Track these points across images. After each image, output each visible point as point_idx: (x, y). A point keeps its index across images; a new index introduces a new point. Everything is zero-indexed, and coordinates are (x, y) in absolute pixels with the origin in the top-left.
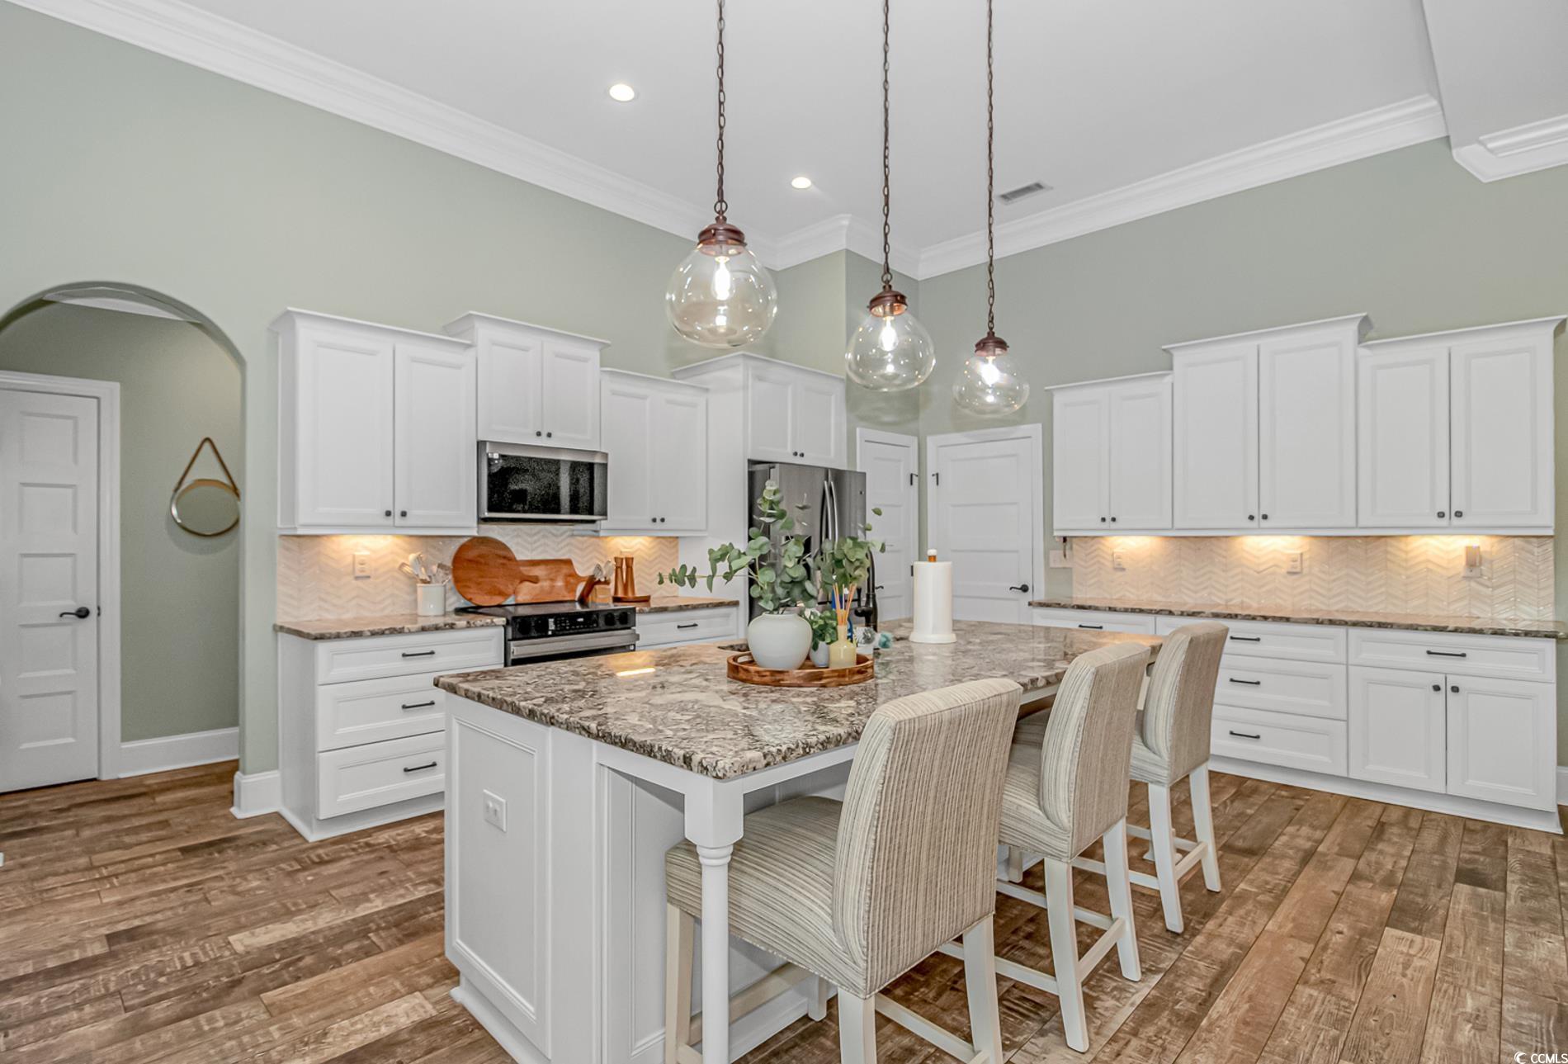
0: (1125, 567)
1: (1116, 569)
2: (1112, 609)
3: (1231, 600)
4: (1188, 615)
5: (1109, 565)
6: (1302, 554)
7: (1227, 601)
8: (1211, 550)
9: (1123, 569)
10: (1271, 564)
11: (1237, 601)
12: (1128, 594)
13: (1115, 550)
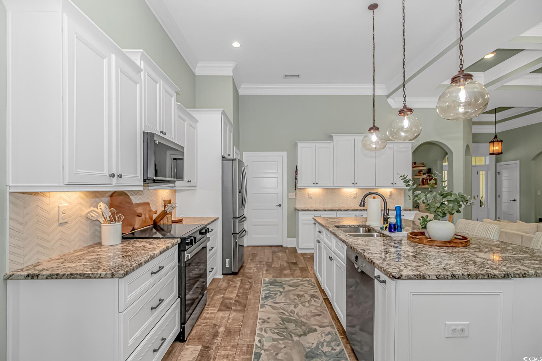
0: (312, 197)
1: (309, 198)
2: (325, 210)
3: (340, 206)
4: (346, 211)
5: (308, 197)
6: (357, 193)
7: (339, 206)
8: (335, 192)
9: (312, 198)
10: (350, 196)
11: (341, 206)
12: (313, 206)
13: (309, 193)
